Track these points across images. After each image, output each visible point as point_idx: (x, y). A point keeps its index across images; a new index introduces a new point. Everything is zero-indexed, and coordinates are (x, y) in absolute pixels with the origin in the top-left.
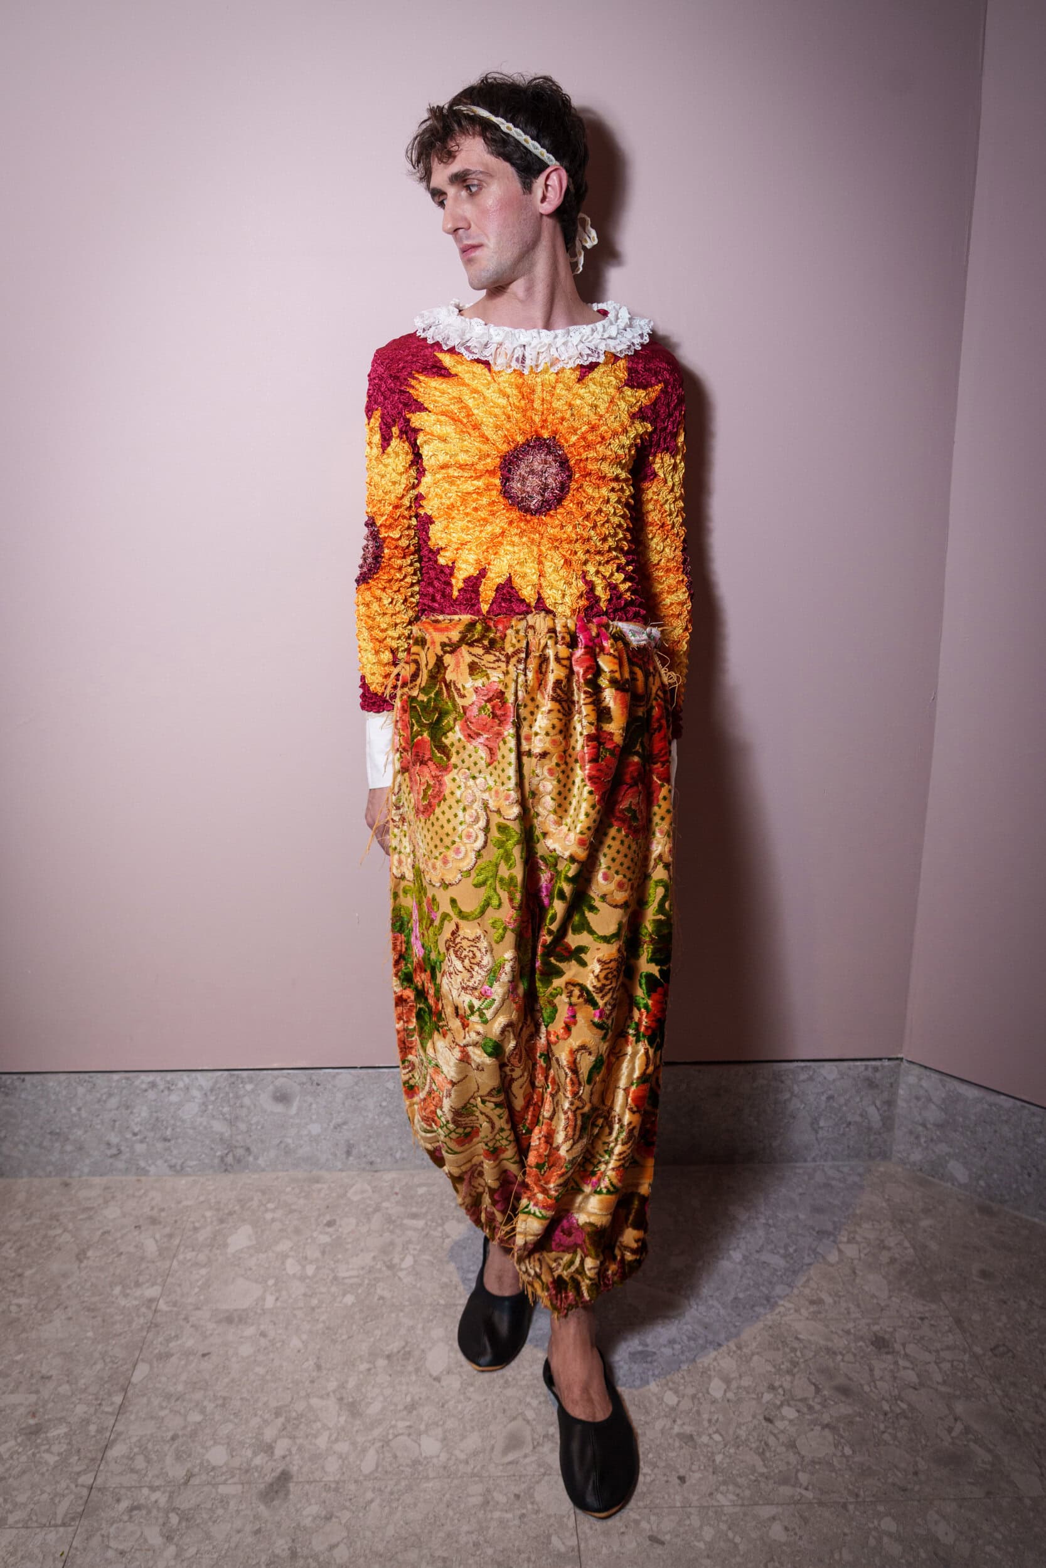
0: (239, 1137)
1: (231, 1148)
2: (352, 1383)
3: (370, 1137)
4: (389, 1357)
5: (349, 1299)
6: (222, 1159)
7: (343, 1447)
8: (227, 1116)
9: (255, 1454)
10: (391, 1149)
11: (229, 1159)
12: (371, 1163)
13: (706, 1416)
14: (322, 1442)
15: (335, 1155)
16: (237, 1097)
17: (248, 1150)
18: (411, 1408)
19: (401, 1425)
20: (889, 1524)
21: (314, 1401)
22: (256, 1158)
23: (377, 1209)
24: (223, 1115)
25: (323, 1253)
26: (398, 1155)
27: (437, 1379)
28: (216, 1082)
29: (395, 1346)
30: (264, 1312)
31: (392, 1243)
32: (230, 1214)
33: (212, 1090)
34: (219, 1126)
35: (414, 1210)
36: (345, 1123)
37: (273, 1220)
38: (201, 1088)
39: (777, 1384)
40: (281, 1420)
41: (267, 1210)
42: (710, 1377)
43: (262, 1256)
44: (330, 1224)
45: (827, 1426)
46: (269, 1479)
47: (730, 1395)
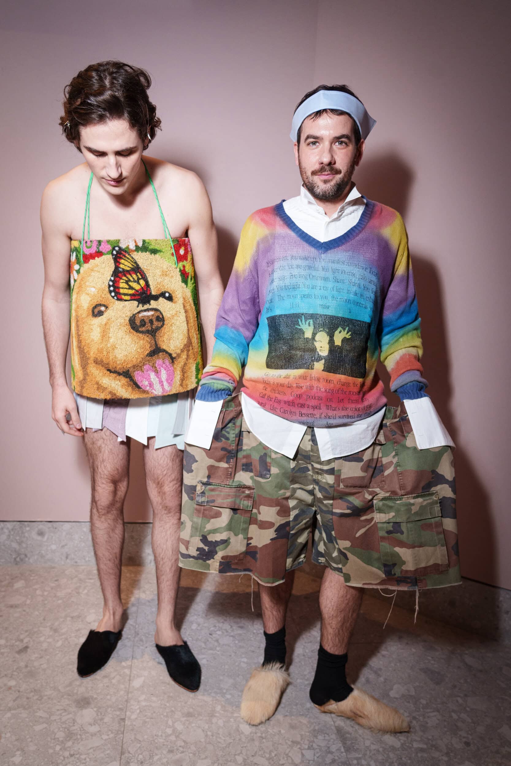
0: (23, 550)
1: (19, 555)
2: (57, 624)
3: (76, 551)
4: (72, 618)
5: (60, 602)
6: (15, 559)
7: (50, 640)
8: (18, 541)
9: (16, 642)
10: (84, 556)
11: (18, 559)
12: (76, 562)
13: (188, 633)
14: (42, 639)
15: (61, 559)
16: (23, 533)
17: (26, 556)
18: (77, 631)
19: (73, 635)
20: (245, 660)
21: (41, 629)
22: (29, 559)
23: (76, 576)
24: (16, 540)
25: (52, 589)
26: (87, 559)
27: (90, 623)
28: (14, 526)
29: (75, 614)
30: (25, 605)
31: (80, 587)
32: (16, 577)
33: (12, 530)
34: (14, 545)
35: (91, 577)
36: (66, 545)
37: (33, 579)
38: (8, 528)
39: (217, 625)
40: (27, 633)
41: (31, 576)
42: (192, 624)
43: (27, 589)
44: (56, 581)
45: (232, 636)
46: (20, 648)
47: (199, 628)
